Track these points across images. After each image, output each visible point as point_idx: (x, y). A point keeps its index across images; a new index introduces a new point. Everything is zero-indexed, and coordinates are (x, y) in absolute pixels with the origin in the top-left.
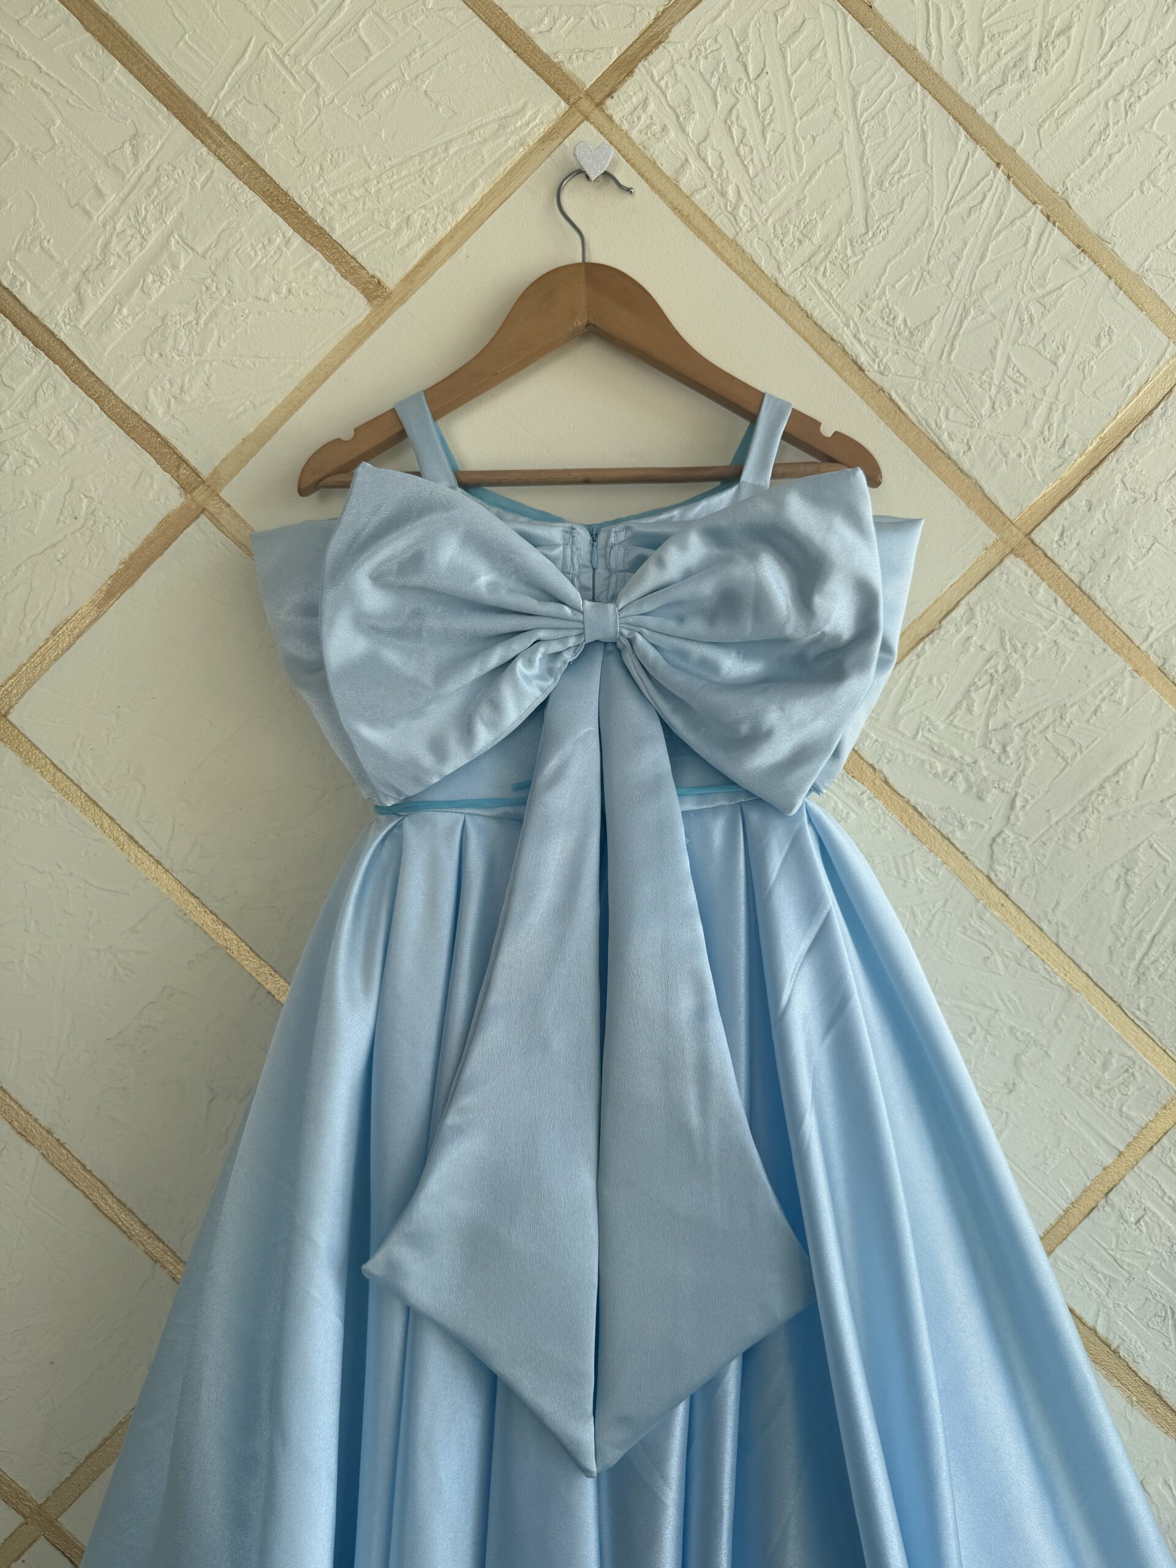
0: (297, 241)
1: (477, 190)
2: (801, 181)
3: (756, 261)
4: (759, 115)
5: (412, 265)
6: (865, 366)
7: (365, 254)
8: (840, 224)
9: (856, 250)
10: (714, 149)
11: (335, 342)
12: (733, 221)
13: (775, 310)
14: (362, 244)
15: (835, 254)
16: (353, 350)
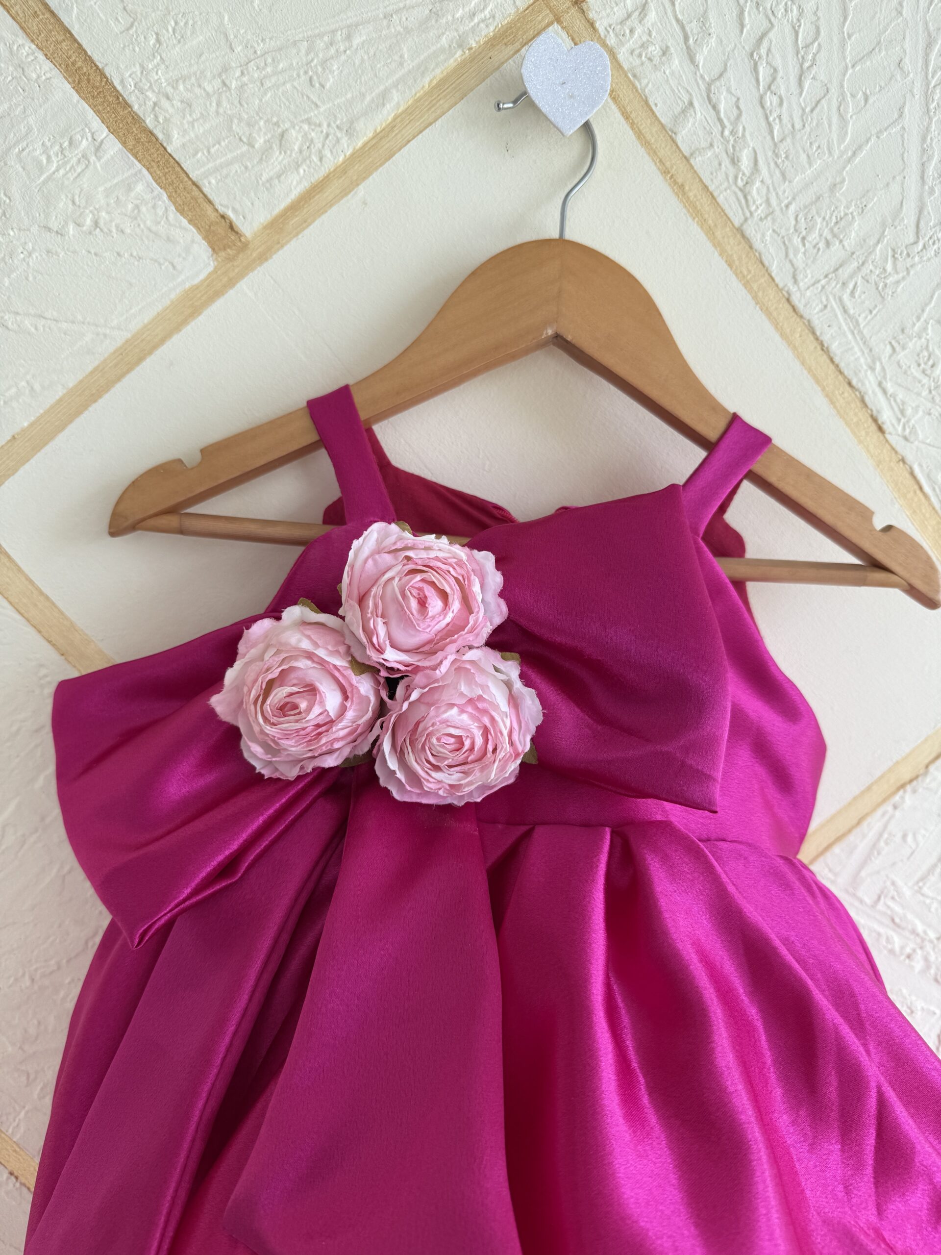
0: (113, 147)
1: (388, 106)
2: (842, 153)
3: (766, 263)
4: (798, 53)
5: (283, 206)
6: (887, 427)
7: (213, 181)
8: (884, 225)
9: (899, 265)
10: (731, 93)
11: (159, 308)
12: (743, 201)
13: (781, 335)
14: (211, 165)
15: (871, 267)
16: (185, 322)
